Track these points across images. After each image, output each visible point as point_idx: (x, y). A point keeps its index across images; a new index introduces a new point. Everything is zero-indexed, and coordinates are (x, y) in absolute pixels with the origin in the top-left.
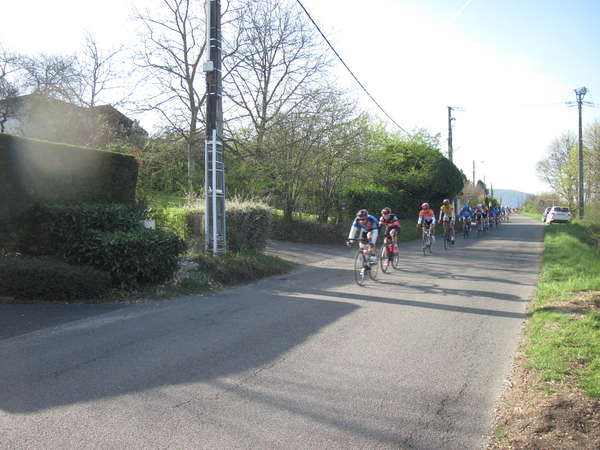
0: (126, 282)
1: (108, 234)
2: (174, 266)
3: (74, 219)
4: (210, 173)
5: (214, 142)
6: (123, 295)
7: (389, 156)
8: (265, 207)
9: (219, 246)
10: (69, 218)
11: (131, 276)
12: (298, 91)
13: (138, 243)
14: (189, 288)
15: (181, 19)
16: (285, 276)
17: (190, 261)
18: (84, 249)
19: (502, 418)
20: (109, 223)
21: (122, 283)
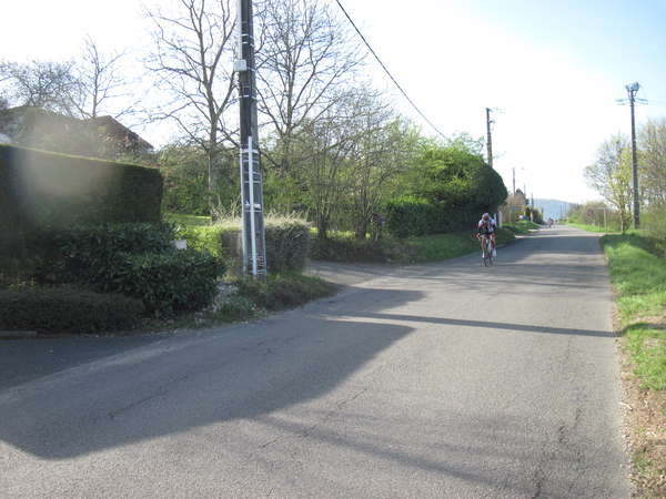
0: (161, 310)
1: (139, 257)
2: (212, 291)
3: (99, 241)
4: (247, 186)
5: (250, 150)
6: (159, 325)
7: (429, 163)
8: (303, 222)
9: (259, 268)
10: (93, 240)
11: (167, 303)
12: (326, 94)
13: (172, 266)
14: (230, 315)
15: (196, 15)
16: (332, 299)
17: (228, 285)
18: (112, 275)
19: (634, 444)
20: (138, 244)
21: (157, 312)
